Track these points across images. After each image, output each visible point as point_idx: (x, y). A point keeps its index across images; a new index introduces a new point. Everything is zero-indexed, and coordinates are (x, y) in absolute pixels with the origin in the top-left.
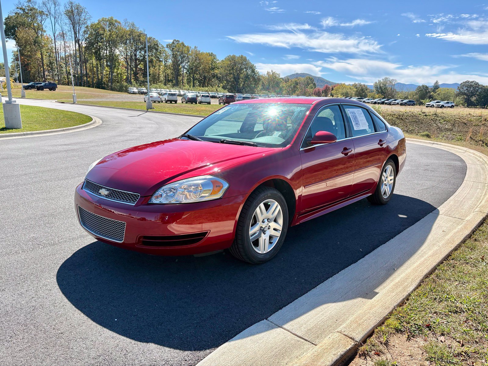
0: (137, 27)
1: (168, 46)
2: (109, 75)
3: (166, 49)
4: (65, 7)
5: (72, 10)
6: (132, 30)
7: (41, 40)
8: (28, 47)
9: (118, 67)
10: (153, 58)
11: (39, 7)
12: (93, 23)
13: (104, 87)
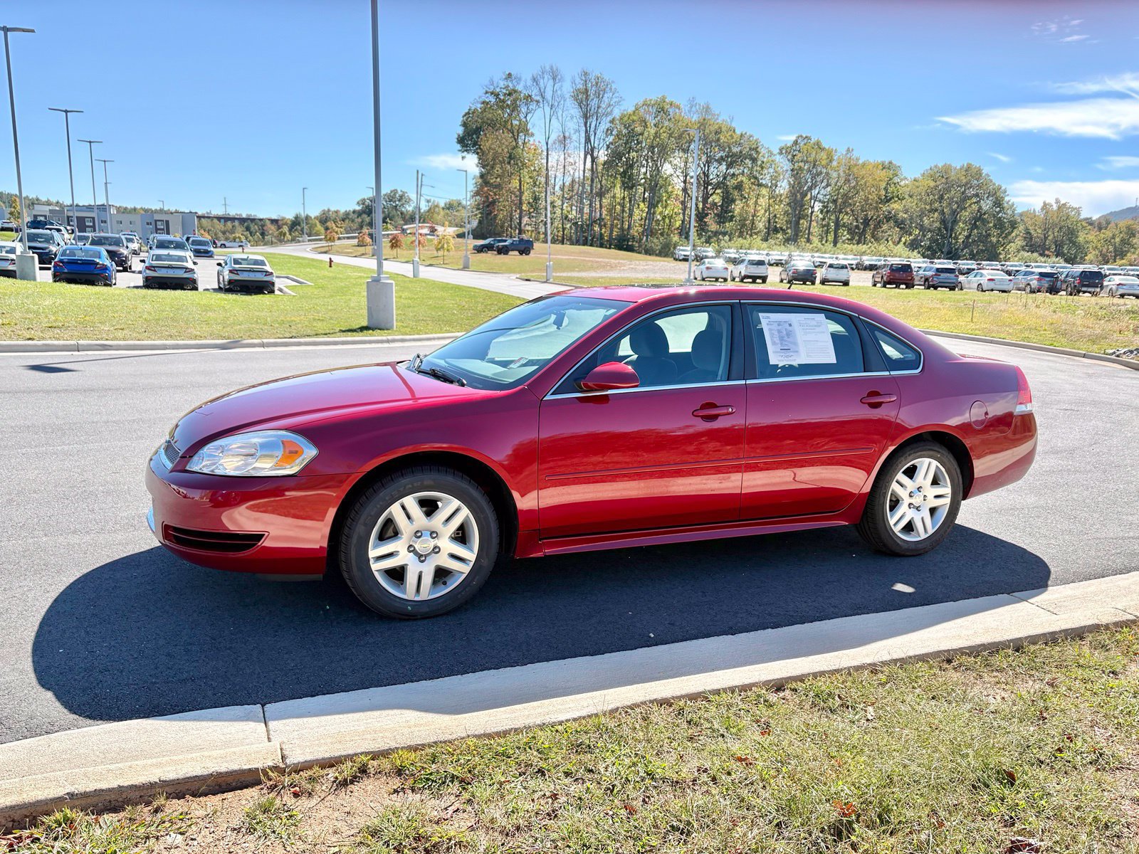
0: (716, 113)
1: (784, 151)
2: (645, 221)
3: (778, 158)
4: (573, 82)
5: (586, 89)
6: (704, 120)
7: (522, 153)
8: (498, 167)
9: (666, 202)
10: (744, 179)
11: (526, 87)
12: (625, 113)
13: (632, 245)
